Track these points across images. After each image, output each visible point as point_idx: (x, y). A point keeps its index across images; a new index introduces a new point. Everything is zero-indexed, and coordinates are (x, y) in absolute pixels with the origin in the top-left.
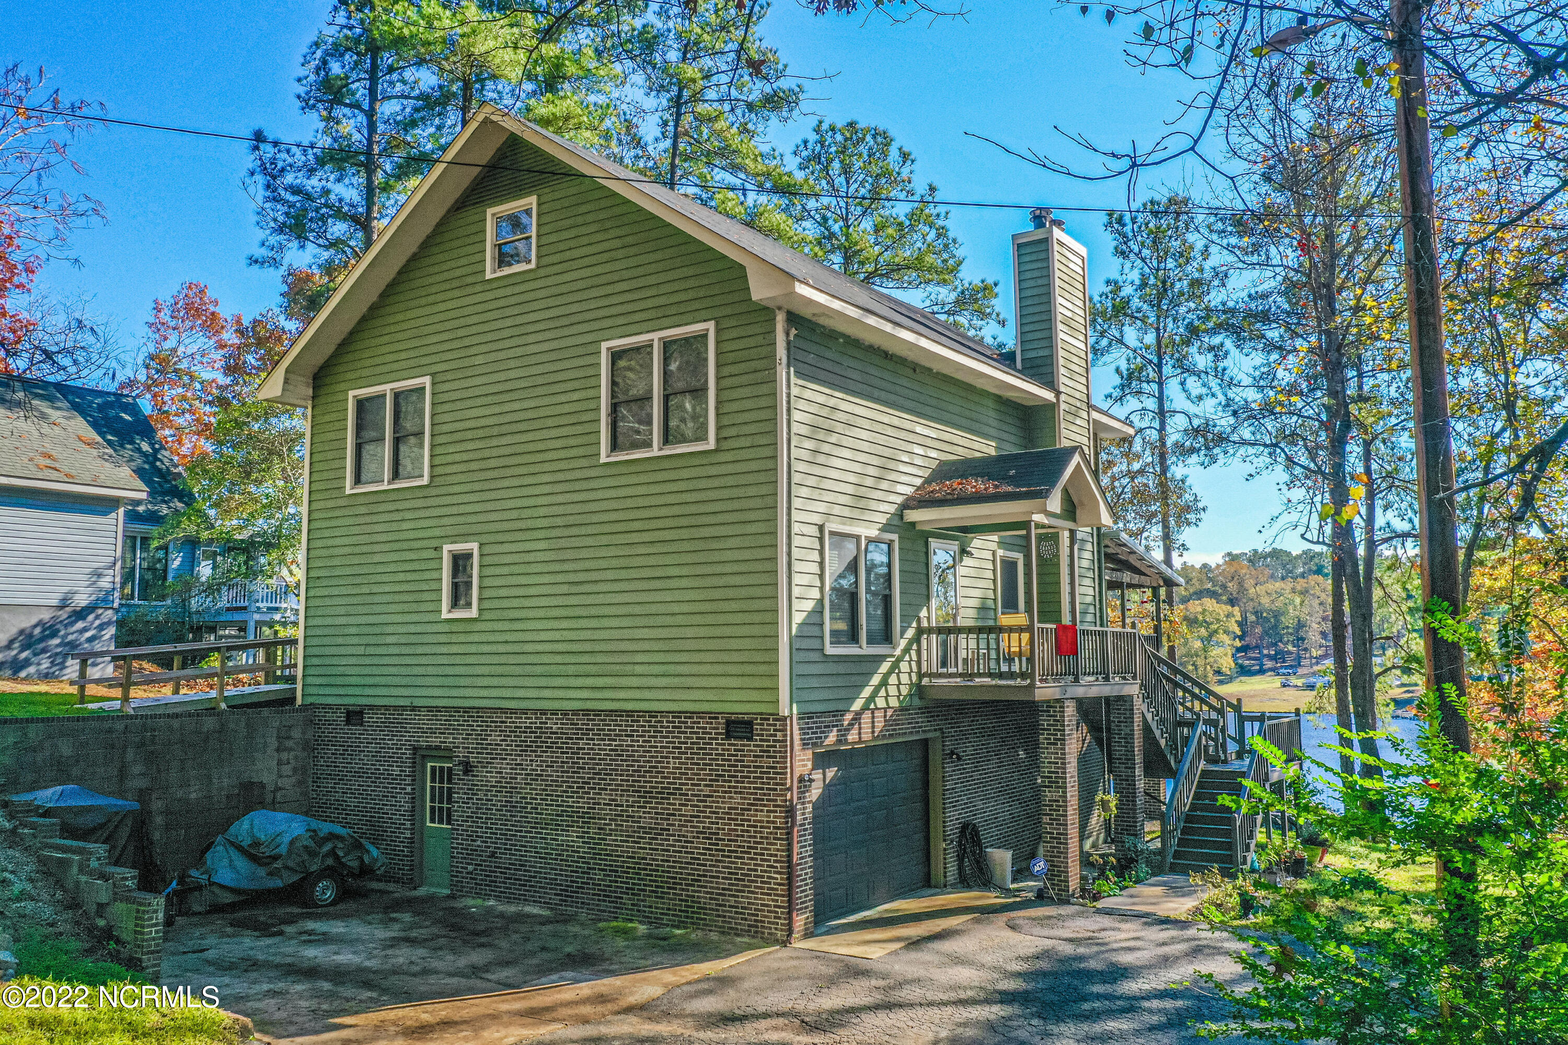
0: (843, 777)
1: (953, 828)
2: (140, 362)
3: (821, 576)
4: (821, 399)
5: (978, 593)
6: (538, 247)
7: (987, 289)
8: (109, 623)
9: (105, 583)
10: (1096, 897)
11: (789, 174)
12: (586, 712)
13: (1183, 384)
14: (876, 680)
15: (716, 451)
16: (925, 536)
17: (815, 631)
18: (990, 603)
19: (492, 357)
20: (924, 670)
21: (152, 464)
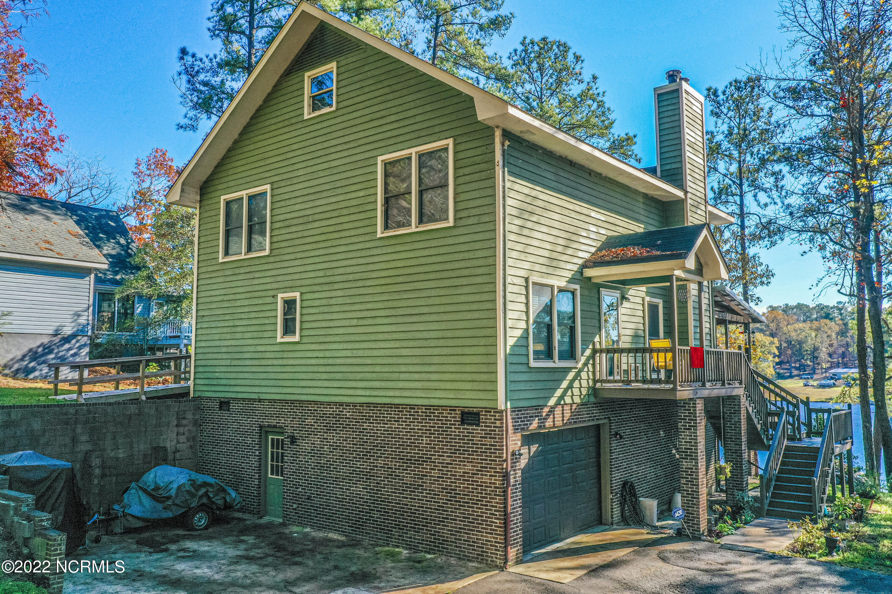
0: (542, 451)
1: (617, 484)
2: (130, 194)
3: (527, 313)
4: (526, 191)
5: (632, 326)
6: (337, 96)
7: (629, 140)
8: (85, 345)
9: (82, 320)
10: (719, 535)
11: (505, 68)
12: (368, 404)
13: (755, 196)
14: (565, 384)
15: (454, 227)
16: (598, 287)
17: (523, 351)
18: (641, 333)
19: (309, 170)
20: (598, 377)
21: (126, 251)
